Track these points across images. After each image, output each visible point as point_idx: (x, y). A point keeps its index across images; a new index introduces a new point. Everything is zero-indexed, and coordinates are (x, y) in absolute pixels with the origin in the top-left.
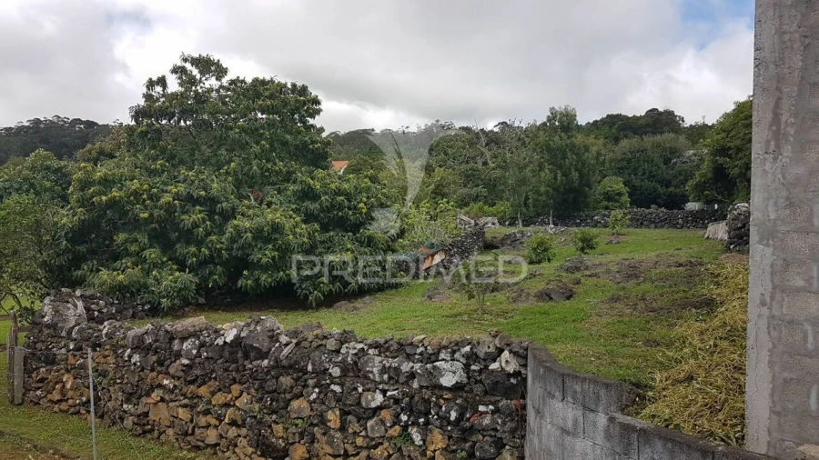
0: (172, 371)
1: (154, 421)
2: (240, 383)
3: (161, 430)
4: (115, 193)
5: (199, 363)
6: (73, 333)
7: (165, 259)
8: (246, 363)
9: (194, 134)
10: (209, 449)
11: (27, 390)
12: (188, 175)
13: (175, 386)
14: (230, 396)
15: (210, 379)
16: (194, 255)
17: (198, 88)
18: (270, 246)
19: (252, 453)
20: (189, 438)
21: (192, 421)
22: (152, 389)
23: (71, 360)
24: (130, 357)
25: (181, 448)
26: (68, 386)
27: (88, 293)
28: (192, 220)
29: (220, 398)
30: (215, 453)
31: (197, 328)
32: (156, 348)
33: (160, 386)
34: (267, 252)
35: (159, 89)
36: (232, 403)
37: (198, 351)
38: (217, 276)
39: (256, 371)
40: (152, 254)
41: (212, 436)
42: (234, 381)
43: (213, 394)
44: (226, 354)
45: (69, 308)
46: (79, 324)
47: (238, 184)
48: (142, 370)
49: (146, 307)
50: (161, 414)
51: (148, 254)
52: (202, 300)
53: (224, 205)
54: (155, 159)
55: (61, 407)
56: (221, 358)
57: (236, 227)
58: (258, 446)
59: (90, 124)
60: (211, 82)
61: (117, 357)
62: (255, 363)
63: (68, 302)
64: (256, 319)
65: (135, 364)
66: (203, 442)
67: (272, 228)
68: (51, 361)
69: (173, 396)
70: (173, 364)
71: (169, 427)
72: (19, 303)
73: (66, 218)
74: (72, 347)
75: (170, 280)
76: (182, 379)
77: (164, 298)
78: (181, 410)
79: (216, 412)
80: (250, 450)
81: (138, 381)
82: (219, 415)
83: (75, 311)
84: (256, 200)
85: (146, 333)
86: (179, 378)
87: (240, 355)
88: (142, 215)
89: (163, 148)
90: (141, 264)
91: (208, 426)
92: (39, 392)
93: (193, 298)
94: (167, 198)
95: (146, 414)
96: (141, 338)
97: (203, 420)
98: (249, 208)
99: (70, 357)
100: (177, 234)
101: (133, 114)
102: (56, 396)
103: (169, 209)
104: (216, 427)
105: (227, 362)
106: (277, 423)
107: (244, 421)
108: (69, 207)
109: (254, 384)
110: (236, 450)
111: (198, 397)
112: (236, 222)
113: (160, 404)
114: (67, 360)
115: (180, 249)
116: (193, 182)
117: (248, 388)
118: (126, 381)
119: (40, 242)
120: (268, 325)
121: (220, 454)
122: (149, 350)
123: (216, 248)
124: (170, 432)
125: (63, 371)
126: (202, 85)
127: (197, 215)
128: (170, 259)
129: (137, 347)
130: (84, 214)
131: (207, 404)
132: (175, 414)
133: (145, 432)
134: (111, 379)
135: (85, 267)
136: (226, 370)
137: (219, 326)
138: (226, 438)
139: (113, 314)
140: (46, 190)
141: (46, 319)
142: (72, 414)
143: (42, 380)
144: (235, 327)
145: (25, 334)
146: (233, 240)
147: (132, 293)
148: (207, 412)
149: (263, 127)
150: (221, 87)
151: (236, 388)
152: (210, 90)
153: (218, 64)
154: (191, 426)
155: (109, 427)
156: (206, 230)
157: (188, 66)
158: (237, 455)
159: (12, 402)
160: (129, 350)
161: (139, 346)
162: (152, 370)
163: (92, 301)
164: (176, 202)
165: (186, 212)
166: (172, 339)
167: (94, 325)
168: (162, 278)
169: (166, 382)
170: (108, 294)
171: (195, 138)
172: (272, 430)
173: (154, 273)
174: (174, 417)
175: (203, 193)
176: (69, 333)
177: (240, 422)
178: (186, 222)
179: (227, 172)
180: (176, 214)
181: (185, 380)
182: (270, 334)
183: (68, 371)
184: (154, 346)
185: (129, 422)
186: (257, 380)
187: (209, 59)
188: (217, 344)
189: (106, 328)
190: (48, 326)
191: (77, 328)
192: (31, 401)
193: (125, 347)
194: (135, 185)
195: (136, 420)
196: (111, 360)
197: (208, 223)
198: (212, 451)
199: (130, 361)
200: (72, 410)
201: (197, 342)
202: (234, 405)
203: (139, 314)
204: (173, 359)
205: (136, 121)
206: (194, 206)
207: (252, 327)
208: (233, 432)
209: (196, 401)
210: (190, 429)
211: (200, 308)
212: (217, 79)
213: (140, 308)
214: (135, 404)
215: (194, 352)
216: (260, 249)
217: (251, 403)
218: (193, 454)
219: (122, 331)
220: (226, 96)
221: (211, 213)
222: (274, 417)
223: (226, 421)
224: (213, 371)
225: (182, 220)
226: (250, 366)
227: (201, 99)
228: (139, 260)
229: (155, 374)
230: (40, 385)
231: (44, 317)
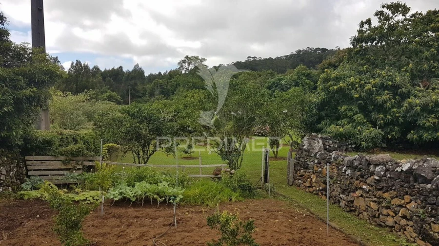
0: (368, 181)
1: (356, 206)
2: (410, 195)
3: (360, 212)
4: (341, 84)
5: (385, 180)
6: (317, 155)
7: (365, 121)
8: (415, 184)
9: (386, 50)
10: (387, 228)
11: (295, 179)
12: (381, 73)
13: (369, 190)
14: (403, 201)
15: (391, 190)
16: (382, 119)
17: (390, 22)
18: (433, 116)
19: (416, 237)
20: (376, 219)
21: (378, 210)
22: (356, 189)
23: (316, 168)
24: (345, 171)
25: (371, 224)
26: (314, 180)
27: (324, 136)
28: (382, 99)
29: (397, 201)
30: (392, 231)
31: (385, 160)
32: (360, 168)
33: (361, 188)
34: (430, 119)
35: (366, 26)
36: (404, 206)
37: (385, 173)
38: (395, 133)
39: (422, 190)
40: (359, 117)
41: (390, 221)
42: (407, 193)
43: (392, 198)
44: (403, 177)
45: (315, 143)
46: (320, 151)
47: (413, 77)
48: (352, 178)
49: (353, 146)
50: (360, 203)
51: (356, 118)
52: (384, 145)
53: (403, 89)
54: (363, 65)
55: (310, 190)
56: (399, 179)
57: (410, 103)
58: (420, 233)
59: (324, 50)
60: (399, 17)
61: (339, 170)
62: (422, 185)
63: (315, 140)
64: (424, 159)
65: (348, 175)
66: (384, 223)
67: (435, 104)
68: (306, 167)
69: (368, 195)
70: (369, 178)
71: (365, 211)
72: (292, 138)
73: (315, 98)
74: (316, 162)
75: (368, 132)
76: (374, 187)
77: (363, 141)
78: (372, 204)
79: (393, 208)
80: (415, 235)
81: (349, 184)
82: (395, 211)
83: (318, 145)
84: (424, 87)
85: (355, 159)
86: (372, 186)
87: (411, 179)
88: (355, 96)
89: (368, 59)
90: (352, 123)
91: (388, 215)
92: (300, 181)
93: (379, 143)
94: (368, 86)
95: (352, 202)
96: (352, 162)
97: (385, 212)
98: (420, 91)
99: (315, 167)
100: (373, 107)
101: (352, 41)
102: (308, 184)
103: (370, 92)
104: (393, 217)
105: (402, 181)
106: (435, 223)
107: (412, 217)
108: (317, 93)
109: (420, 197)
110: (405, 232)
111: (383, 198)
112: (410, 100)
113: (360, 198)
114: (313, 168)
115: (373, 115)
116: (384, 77)
117: (416, 199)
118: (342, 183)
119: (303, 110)
120: (432, 164)
121: (395, 232)
122: (356, 168)
123: (395, 116)
124: (365, 213)
125: (311, 173)
126: (392, 20)
127: (385, 96)
128: (367, 121)
129: (350, 166)
130: (325, 95)
131: (388, 203)
132: (369, 205)
133: (351, 211)
134: (335, 181)
135: (323, 123)
136: (402, 186)
137: (399, 161)
138: (399, 224)
139: (336, 148)
140: (307, 84)
141: (305, 147)
142: (315, 194)
143: (301, 176)
144: (409, 162)
145: (295, 153)
146: (407, 111)
147: (346, 138)
148: (388, 208)
149: (433, 41)
150: (405, 19)
151: (407, 198)
152: (398, 22)
153: (404, 6)
154: (378, 213)
155: (333, 204)
156: (391, 104)
157: (385, 10)
158: (406, 236)
159: (288, 183)
160: (345, 167)
161: (350, 165)
162: (357, 179)
163: (326, 140)
164: (374, 88)
165: (380, 94)
166: (369, 164)
167: (327, 152)
168: (362, 131)
169: (364, 187)
170: (334, 138)
171: (386, 52)
172: (431, 227)
173: (358, 128)
174: (368, 206)
175: (390, 83)
176: (315, 155)
177: (409, 217)
178: (379, 100)
179: (406, 70)
180: (373, 96)
181: (376, 188)
182: (434, 169)
183: (314, 173)
184: (359, 167)
185: (343, 204)
186: (422, 195)
187: (399, 4)
188: (397, 171)
189: (333, 154)
190: (306, 151)
191: (319, 153)
192: (296, 185)
193: (343, 165)
194: (352, 79)
195: (347, 203)
196: (335, 171)
197: (392, 100)
198: (390, 230)
199: (345, 173)
200: (315, 192)
201: (384, 168)
202: (405, 207)
203: (349, 149)
204: (369, 175)
205: (353, 45)
206: (384, 90)
207: (421, 164)
208: (403, 222)
209: (381, 200)
210: (377, 215)
211: (383, 150)
212: (403, 15)
213: (350, 146)
214: (346, 195)
215: (382, 173)
216: (425, 117)
217: (417, 208)
218: (378, 229)
219: (342, 157)
220: (408, 25)
221: (395, 95)
222: (433, 219)
223: (400, 214)
224: (393, 185)
225: (376, 99)
226: (418, 186)
227: (392, 28)
228: (351, 120)
229: (358, 182)
230: (301, 178)
231: (304, 146)
